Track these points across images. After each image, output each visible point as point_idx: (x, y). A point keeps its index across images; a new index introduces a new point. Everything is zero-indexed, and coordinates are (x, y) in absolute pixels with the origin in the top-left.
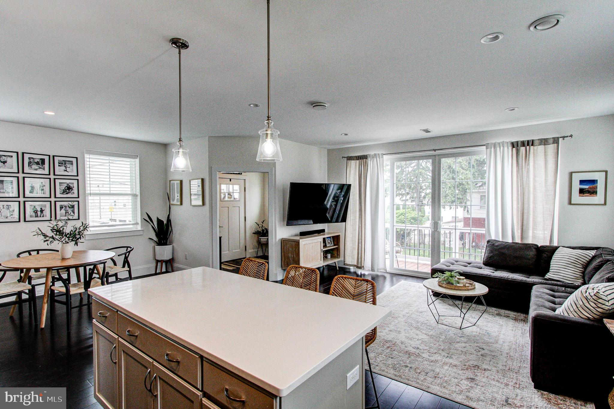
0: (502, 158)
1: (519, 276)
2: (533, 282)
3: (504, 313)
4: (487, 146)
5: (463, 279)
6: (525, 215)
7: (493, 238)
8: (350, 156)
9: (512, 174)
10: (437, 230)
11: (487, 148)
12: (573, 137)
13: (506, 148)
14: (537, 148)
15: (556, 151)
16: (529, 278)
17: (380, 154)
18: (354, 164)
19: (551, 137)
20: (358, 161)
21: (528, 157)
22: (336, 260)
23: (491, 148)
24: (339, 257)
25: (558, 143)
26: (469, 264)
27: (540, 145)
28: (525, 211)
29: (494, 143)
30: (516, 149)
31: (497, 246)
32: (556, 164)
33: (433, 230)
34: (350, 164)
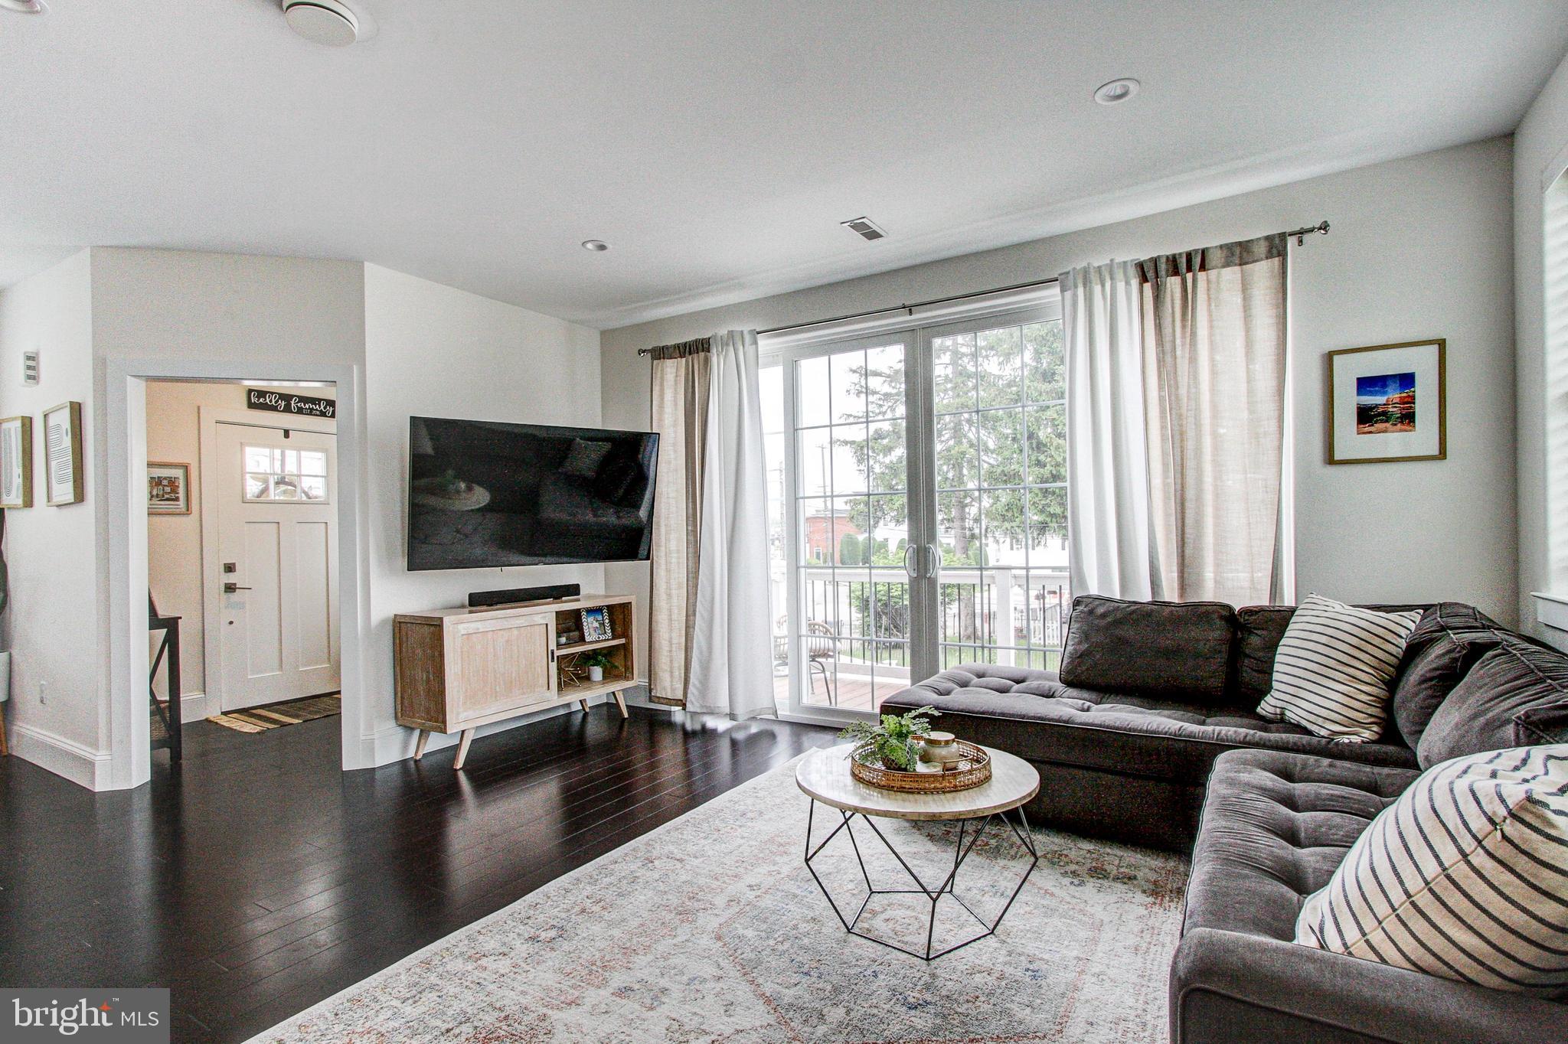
0: (1111, 312)
1: (1169, 717)
2: (1217, 740)
3: (1116, 862)
4: (1061, 280)
5: (947, 742)
6: (1190, 506)
7: (1094, 589)
8: (662, 345)
9: (1144, 373)
10: (926, 573)
11: (1063, 291)
12: (1331, 229)
13: (1121, 286)
14: (1219, 276)
15: (1277, 281)
16: (1203, 723)
17: (745, 333)
18: (672, 371)
19: (1260, 236)
20: (684, 360)
21: (1190, 308)
22: (617, 686)
23: (1076, 287)
24: (630, 676)
25: (1282, 254)
26: (1018, 682)
27: (1227, 265)
28: (1190, 494)
29: (1085, 268)
30: (1152, 286)
31: (1104, 616)
32: (1281, 327)
33: (915, 575)
34: (662, 370)
